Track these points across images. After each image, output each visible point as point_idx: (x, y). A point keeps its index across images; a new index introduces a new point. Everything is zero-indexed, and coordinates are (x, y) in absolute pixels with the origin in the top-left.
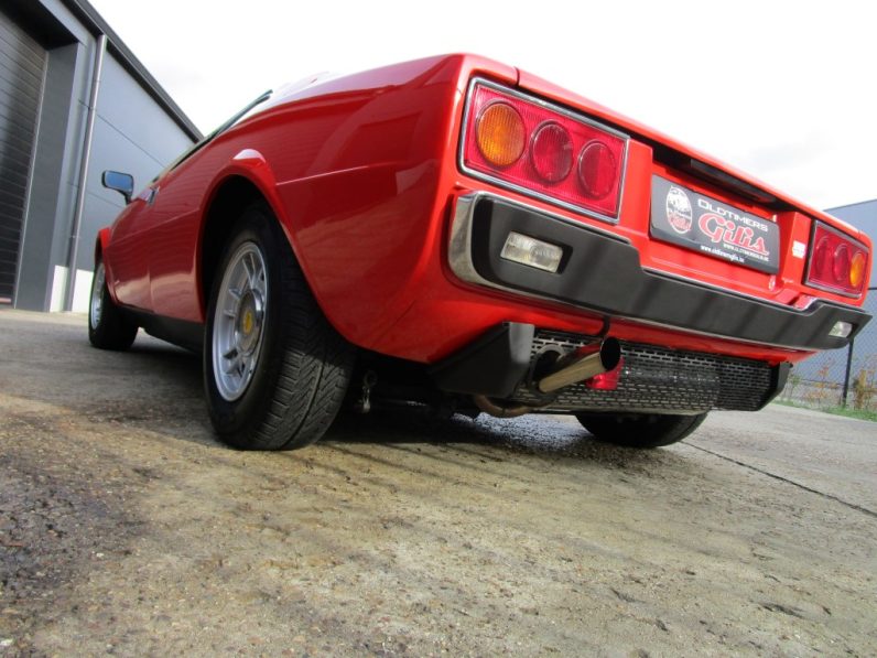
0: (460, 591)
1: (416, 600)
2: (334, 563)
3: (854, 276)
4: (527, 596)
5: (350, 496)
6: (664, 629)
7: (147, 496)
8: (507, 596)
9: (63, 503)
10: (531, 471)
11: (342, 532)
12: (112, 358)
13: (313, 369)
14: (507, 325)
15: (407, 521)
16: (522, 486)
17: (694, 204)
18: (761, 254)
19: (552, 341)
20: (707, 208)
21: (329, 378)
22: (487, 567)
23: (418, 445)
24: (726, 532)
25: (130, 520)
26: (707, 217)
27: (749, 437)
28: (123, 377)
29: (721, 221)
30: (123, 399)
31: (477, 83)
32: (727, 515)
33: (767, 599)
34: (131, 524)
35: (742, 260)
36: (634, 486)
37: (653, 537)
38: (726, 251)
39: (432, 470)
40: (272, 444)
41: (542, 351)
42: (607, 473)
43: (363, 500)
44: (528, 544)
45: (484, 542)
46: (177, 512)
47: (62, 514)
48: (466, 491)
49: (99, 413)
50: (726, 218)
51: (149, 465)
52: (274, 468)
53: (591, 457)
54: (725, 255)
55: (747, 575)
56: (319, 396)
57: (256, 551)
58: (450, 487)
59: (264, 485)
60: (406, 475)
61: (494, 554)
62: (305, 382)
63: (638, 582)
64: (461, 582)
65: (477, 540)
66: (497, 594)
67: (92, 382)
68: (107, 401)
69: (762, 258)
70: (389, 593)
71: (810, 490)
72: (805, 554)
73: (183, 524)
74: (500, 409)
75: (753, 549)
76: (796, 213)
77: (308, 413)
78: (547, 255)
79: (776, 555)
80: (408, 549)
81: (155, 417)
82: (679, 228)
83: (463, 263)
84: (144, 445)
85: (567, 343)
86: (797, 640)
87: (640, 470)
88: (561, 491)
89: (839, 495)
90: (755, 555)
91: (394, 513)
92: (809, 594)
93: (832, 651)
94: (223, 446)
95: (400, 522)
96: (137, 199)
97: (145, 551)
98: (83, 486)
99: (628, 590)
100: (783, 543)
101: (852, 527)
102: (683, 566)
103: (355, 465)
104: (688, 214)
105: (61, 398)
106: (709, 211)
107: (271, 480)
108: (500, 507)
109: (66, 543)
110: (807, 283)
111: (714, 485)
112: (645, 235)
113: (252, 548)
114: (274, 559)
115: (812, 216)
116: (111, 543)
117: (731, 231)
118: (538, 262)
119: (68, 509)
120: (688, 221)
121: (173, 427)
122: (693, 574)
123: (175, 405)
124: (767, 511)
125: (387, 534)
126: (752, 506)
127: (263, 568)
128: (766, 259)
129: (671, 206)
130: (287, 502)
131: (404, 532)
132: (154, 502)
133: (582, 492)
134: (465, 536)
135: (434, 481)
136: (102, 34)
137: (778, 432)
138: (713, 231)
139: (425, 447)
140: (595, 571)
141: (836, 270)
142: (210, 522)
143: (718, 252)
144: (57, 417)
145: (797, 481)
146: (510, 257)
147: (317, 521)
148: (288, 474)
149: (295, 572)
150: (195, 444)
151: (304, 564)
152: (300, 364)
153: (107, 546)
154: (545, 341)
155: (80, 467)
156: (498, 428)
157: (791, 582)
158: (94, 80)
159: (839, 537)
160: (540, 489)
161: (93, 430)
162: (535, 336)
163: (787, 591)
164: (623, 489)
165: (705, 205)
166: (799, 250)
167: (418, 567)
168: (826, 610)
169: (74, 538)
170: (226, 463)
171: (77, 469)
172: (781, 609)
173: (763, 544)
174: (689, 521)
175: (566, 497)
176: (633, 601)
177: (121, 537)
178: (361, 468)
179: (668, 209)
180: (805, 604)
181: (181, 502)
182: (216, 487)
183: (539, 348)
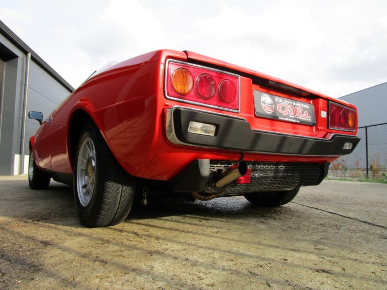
0: (179, 280)
1: (159, 286)
2: (125, 274)
3: (350, 123)
4: (210, 279)
5: (137, 243)
6: (269, 286)
7: (45, 253)
8: (200, 279)
9: (7, 260)
10: (221, 223)
11: (131, 259)
12: (39, 193)
13: (118, 189)
14: (197, 160)
15: (161, 251)
16: (216, 230)
17: (273, 100)
18: (307, 118)
19: (219, 165)
20: (280, 101)
21: (125, 192)
22: (194, 268)
23: (172, 217)
24: (305, 240)
25: (36, 265)
26: (281, 105)
27: (323, 197)
28: (42, 201)
29: (287, 106)
30: (41, 211)
31: (169, 61)
32: (307, 232)
33: (317, 267)
34: (36, 266)
35: (299, 122)
36: (267, 224)
37: (271, 246)
38: (291, 118)
39: (176, 228)
40: (104, 224)
41: (215, 170)
42: (256, 220)
43: (143, 244)
44: (214, 255)
45: (195, 257)
46: (57, 258)
47: (5, 265)
48: (191, 235)
49: (29, 218)
50: (289, 104)
51: (48, 239)
52: (105, 234)
53: (250, 213)
54: (291, 120)
55: (311, 258)
56: (122, 200)
57: (90, 272)
58: (183, 234)
59: (99, 243)
60: (164, 231)
61: (198, 262)
62: (115, 195)
63: (261, 266)
64: (181, 276)
65: (192, 256)
66: (196, 279)
67: (28, 205)
68: (34, 213)
69: (307, 119)
70: (148, 284)
71: (346, 217)
72: (339, 246)
73: (60, 263)
74: (203, 197)
75: (315, 246)
76: (320, 99)
77: (118, 208)
78: (209, 129)
79: (325, 247)
80: (160, 263)
81: (55, 217)
82: (268, 111)
83: (172, 137)
84: (48, 230)
85: (226, 165)
86: (328, 284)
87: (271, 217)
88: (233, 230)
89: (358, 217)
90: (316, 249)
91: (156, 248)
92: (337, 263)
93: (343, 287)
94: (83, 227)
95: (158, 253)
96: (45, 122)
97: (40, 278)
98: (17, 252)
99: (256, 271)
100: (330, 242)
101: (362, 231)
102: (283, 257)
103: (142, 229)
104: (272, 105)
105: (13, 213)
106: (281, 103)
107: (102, 240)
108: (205, 240)
109: (5, 278)
110: (330, 128)
111: (303, 220)
112: (253, 116)
113: (89, 271)
114: (98, 275)
115: (327, 100)
116: (25, 276)
117: (292, 110)
118: (205, 132)
119: (9, 263)
120: (272, 108)
121: (62, 221)
122: (287, 260)
123: (65, 211)
124: (325, 229)
125: (151, 257)
126: (318, 227)
127: (92, 279)
128: (310, 120)
129: (263, 102)
130: (108, 249)
131: (159, 256)
132: (48, 255)
133: (242, 229)
134: (186, 255)
135: (177, 232)
136: (28, 53)
137: (337, 193)
138: (284, 111)
139: (175, 218)
140: (242, 264)
141: (342, 121)
142: (72, 261)
143: (287, 119)
144: (9, 222)
145: (341, 214)
146: (192, 132)
147: (121, 256)
148: (111, 236)
149: (107, 279)
150: (71, 228)
151: (111, 276)
152: (111, 188)
153: (23, 277)
154: (216, 165)
155: (16, 243)
156: (210, 205)
157: (330, 259)
158: (26, 73)
159: (355, 236)
160: (224, 230)
161: (25, 226)
162: (211, 164)
163: (327, 263)
164: (262, 226)
165: (279, 100)
166: (324, 114)
167: (162, 271)
168: (344, 269)
169: (9, 275)
170: (84, 235)
171: (15, 244)
172: (324, 271)
173: (320, 243)
174: (289, 237)
175: (235, 233)
176: (257, 275)
177: (31, 272)
178: (144, 230)
179: (262, 104)
180: (335, 268)
181: (61, 254)
182: (77, 246)
183: (213, 169)
